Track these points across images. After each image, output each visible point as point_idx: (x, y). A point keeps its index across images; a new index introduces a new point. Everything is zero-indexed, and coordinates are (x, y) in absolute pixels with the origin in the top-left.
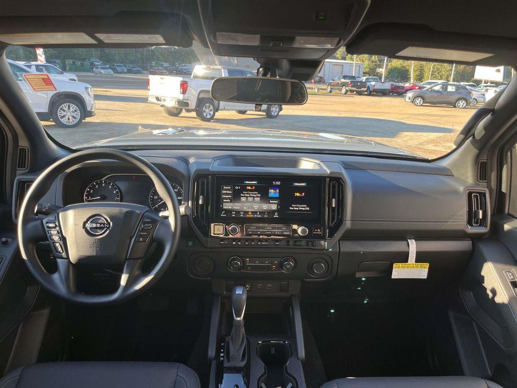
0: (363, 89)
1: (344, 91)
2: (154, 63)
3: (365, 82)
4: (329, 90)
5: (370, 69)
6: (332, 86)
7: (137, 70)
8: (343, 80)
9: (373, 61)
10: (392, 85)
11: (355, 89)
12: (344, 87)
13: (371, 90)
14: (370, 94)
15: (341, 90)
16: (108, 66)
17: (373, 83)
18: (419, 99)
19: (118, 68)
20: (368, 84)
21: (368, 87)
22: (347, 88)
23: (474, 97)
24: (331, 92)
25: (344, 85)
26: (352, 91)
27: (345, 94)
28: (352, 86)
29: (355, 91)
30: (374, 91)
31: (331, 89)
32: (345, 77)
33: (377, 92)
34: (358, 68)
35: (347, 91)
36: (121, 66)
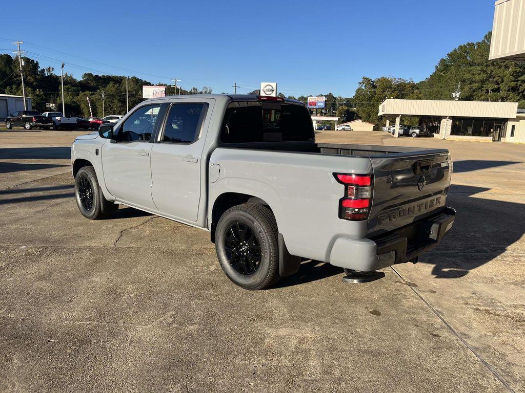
0: (49, 124)
1: (28, 126)
3: (50, 117)
4: (8, 126)
5: (36, 103)
6: (13, 121)
9: (37, 96)
11: (40, 124)
15: (23, 126)
17: (58, 118)
20: (54, 119)
21: (54, 121)
22: (31, 124)
25: (27, 121)
27: (29, 129)
31: (11, 125)
35: (31, 127)
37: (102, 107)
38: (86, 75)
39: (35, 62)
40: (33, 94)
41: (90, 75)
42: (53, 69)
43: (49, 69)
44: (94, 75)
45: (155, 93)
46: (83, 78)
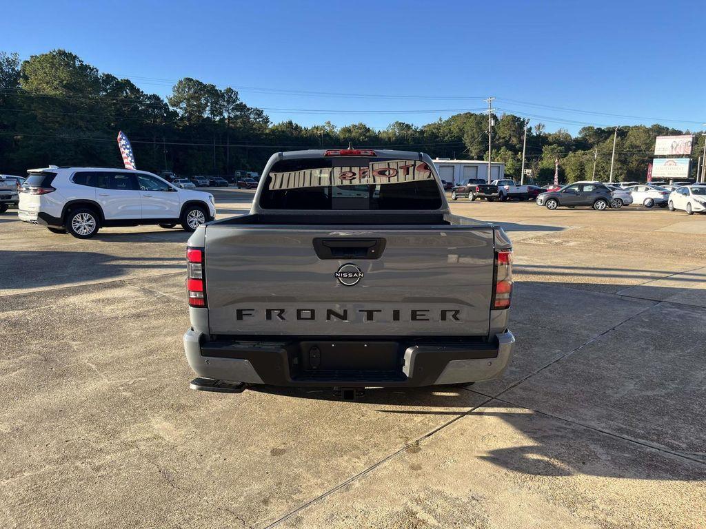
0: (493, 194)
1: (471, 197)
2: (239, 173)
3: (497, 186)
4: (454, 196)
5: (515, 170)
6: (458, 192)
7: (221, 182)
8: (469, 185)
10: (530, 188)
11: (483, 194)
12: (471, 192)
13: (505, 194)
14: (504, 200)
15: (467, 197)
16: (187, 179)
17: (506, 187)
18: (552, 202)
19: (198, 181)
20: (500, 188)
21: (501, 191)
22: (475, 194)
23: (615, 196)
24: (456, 199)
25: (471, 190)
26: (482, 197)
27: (473, 200)
28: (480, 191)
29: (485, 197)
30: (509, 195)
31: (456, 196)
32: (471, 181)
33: (512, 197)
34: (497, 169)
35: (474, 198)
36: (202, 178)
37: (592, 171)
38: (584, 129)
39: (522, 120)
40: (514, 158)
41: (590, 128)
42: (543, 126)
43: (539, 127)
44: (595, 128)
45: (675, 145)
46: (580, 134)
